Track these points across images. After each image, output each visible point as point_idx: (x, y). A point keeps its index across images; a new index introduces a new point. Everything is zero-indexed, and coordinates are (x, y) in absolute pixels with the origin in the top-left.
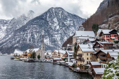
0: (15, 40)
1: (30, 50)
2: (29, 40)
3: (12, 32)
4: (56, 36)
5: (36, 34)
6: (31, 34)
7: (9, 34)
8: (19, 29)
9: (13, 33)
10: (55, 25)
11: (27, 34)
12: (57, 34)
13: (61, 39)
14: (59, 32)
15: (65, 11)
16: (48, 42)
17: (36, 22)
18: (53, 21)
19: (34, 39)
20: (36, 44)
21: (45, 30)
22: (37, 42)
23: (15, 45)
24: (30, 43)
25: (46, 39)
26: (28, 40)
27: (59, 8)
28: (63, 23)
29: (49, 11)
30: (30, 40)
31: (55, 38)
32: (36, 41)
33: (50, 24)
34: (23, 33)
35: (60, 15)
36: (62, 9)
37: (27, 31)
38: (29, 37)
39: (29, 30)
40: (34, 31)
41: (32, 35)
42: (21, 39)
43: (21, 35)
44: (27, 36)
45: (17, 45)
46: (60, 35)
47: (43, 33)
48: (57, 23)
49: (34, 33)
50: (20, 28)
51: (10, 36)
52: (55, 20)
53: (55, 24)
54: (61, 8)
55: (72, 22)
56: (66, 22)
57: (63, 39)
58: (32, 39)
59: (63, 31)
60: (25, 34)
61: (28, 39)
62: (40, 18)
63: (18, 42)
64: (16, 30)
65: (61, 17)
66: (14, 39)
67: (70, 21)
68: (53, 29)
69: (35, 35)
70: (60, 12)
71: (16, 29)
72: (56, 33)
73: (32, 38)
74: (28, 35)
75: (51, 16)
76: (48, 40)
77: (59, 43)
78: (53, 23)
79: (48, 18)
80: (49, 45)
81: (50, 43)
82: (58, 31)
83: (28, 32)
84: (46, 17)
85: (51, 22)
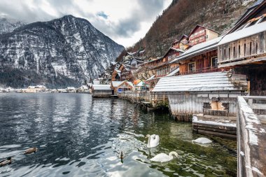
2: (19, 62)
4: (80, 61)
5: (38, 54)
6: (24, 51)
10: (77, 44)
12: (80, 59)
13: (88, 68)
14: (85, 57)
15: (93, 28)
16: (65, 71)
17: (36, 31)
18: (74, 38)
19: (33, 61)
20: (38, 72)
21: (57, 49)
22: (40, 67)
24: (21, 68)
25: (60, 64)
26: (16, 62)
28: (90, 45)
29: (65, 18)
30: (21, 63)
31: (77, 64)
32: (38, 66)
33: (68, 41)
34: (4, 47)
35: (85, 31)
36: (89, 23)
37: (15, 45)
38: (18, 56)
39: (20, 43)
40: (32, 46)
41: (26, 54)
44: (14, 54)
46: (86, 61)
47: (53, 54)
48: (81, 42)
49: (33, 51)
52: (77, 36)
53: (77, 42)
54: (86, 21)
55: (103, 46)
56: (94, 44)
57: (91, 68)
58: (26, 61)
59: (91, 56)
60: (9, 50)
61: (17, 60)
65: (86, 35)
67: (101, 44)
68: (74, 50)
69: (36, 56)
70: (86, 27)
72: (79, 57)
73: (28, 59)
74: (17, 52)
75: (70, 28)
76: (65, 66)
77: (86, 74)
78: (73, 40)
79: (63, 29)
80: (66, 75)
81: (69, 72)
82: (82, 54)
83: (18, 46)
84: (60, 27)
85: (69, 38)
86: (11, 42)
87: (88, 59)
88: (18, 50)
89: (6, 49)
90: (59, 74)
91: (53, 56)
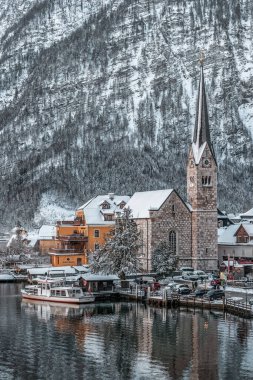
0: (39, 128)
2: (139, 122)
3: (19, 68)
6: (151, 77)
8: (66, 43)
9: (25, 75)
23: (38, 162)
24: (147, 149)
30: (145, 126)
34: (98, 74)
38: (137, 100)
39: (141, 45)
40: (175, 49)
41: (159, 85)
42: (80, 118)
43: (80, 85)
45: (57, 162)
49: (179, 68)
50: (76, 36)
58: (158, 116)
60: (111, 82)
61: (133, 116)
63: (61, 143)
64: (44, 51)
66: (32, 121)
71: (47, 45)
73: (163, 108)
74: (133, 86)
83: (135, 62)
86: (116, 48)
88: (136, 75)
89: (103, 80)
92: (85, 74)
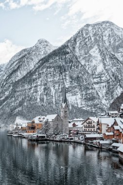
0: (15, 100)
1: (40, 118)
2: (40, 98)
3: (10, 86)
4: (96, 86)
5: (54, 86)
6: (43, 87)
7: (6, 90)
8: (21, 80)
9: (11, 88)
10: (94, 63)
11: (35, 87)
12: (97, 83)
13: (107, 93)
14: (103, 79)
15: (119, 28)
16: (79, 101)
18: (90, 56)
19: (50, 95)
20: (54, 107)
21: (71, 77)
23: (15, 109)
24: (42, 105)
25: (75, 94)
26: (39, 100)
27: (103, 22)
29: (80, 34)
30: (42, 100)
31: (93, 91)
32: (54, 100)
33: (83, 62)
34: (30, 87)
35: (105, 38)
36: (112, 24)
37: (37, 83)
38: (39, 93)
39: (40, 79)
40: (49, 80)
41: (45, 89)
42: (25, 98)
43: (25, 90)
44: (36, 92)
45: (20, 109)
46: (104, 84)
47: (67, 85)
48: (99, 58)
49: (50, 85)
50: (24, 78)
51: (7, 93)
52: (95, 52)
53: (93, 61)
54: (107, 22)
56: (119, 54)
57: (112, 92)
58: (45, 97)
59: (113, 75)
60: (33, 89)
61: (38, 97)
62: (61, 51)
63: (21, 104)
64: (16, 82)
65: (107, 44)
66: (13, 99)
68: (90, 72)
69: (52, 89)
70: (107, 33)
71: (17, 80)
72: (95, 80)
73: (46, 95)
74: (39, 90)
75: (85, 44)
76: (79, 96)
77: (104, 101)
78: (89, 58)
79: (77, 50)
80: (80, 106)
81: (83, 103)
82: (100, 76)
83: (39, 84)
84: (74, 48)
85: (84, 58)
86: (34, 80)
87: (108, 82)
88: (39, 87)
89: (31, 88)
90: (73, 106)
91: (67, 86)
92: (26, 87)
